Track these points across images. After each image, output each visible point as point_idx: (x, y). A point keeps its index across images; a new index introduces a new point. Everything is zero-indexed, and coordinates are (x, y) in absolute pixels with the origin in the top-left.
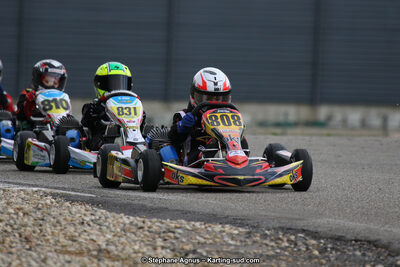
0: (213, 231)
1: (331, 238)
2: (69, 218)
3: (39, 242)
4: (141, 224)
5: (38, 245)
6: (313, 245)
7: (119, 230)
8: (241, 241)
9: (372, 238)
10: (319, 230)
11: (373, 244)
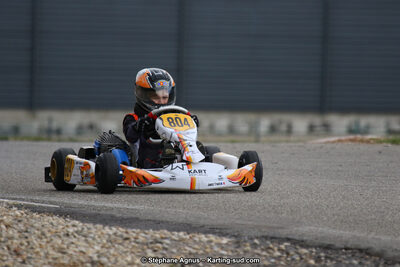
0: (200, 241)
1: (320, 247)
2: (54, 230)
3: (29, 255)
4: (125, 235)
6: (305, 254)
7: (105, 241)
8: (232, 251)
9: (363, 246)
10: (305, 238)
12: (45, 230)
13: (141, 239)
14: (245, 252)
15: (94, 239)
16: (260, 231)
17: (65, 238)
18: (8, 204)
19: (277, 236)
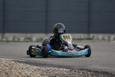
2: (19, 67)
3: (10, 74)
5: (10, 75)
6: (89, 74)
7: (33, 70)
8: (68, 73)
10: (91, 69)
11: (107, 73)
12: (17, 67)
13: (44, 70)
14: (72, 73)
15: (30, 70)
16: (79, 67)
17: (22, 70)
18: (12, 60)
19: (84, 69)
